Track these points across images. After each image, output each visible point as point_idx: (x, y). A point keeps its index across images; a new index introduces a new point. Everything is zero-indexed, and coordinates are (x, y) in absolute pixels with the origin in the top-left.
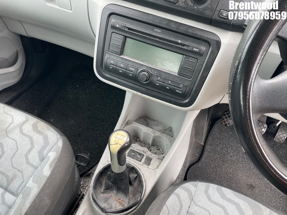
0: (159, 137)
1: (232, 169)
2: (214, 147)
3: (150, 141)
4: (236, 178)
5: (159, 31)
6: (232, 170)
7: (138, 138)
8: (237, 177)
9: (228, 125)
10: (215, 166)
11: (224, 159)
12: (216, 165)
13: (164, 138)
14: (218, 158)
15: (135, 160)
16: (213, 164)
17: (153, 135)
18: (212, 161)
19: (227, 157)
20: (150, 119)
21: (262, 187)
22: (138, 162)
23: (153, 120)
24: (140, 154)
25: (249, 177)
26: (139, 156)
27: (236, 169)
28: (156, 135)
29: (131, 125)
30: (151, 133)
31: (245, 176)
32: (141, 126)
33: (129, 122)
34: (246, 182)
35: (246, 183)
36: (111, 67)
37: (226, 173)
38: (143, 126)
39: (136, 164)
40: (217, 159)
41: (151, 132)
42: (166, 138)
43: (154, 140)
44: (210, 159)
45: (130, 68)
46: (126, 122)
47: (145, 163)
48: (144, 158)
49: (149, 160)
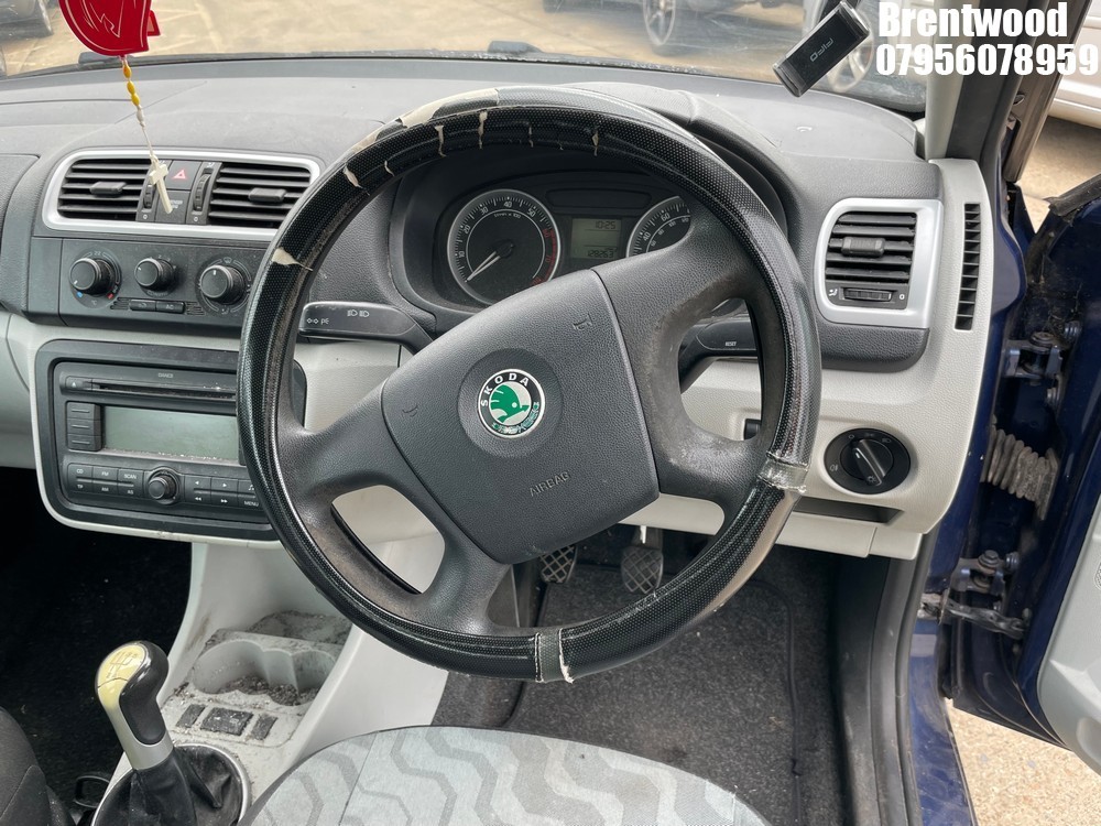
0: (311, 655)
1: (614, 716)
3: (292, 678)
4: (626, 740)
5: (168, 375)
6: (615, 720)
7: (260, 678)
8: (632, 735)
9: (560, 580)
10: (562, 720)
11: (590, 692)
12: (566, 715)
13: (324, 656)
14: (570, 694)
15: (223, 736)
16: (554, 716)
17: (290, 654)
18: (552, 708)
19: (598, 684)
20: (297, 614)
21: (711, 746)
22: (231, 737)
23: (308, 615)
24: (238, 715)
25: (666, 727)
26: (235, 722)
27: (628, 713)
28: (300, 651)
29: (224, 643)
30: (284, 651)
31: (656, 726)
32: (255, 639)
33: (220, 636)
34: (660, 743)
35: (657, 747)
36: (81, 483)
37: (595, 732)
38: (259, 636)
39: (225, 745)
40: (566, 696)
41: (284, 648)
42: (328, 655)
43: (299, 669)
44: (546, 703)
45: (126, 476)
46: (208, 636)
47: (254, 735)
48: (253, 722)
49: (266, 724)
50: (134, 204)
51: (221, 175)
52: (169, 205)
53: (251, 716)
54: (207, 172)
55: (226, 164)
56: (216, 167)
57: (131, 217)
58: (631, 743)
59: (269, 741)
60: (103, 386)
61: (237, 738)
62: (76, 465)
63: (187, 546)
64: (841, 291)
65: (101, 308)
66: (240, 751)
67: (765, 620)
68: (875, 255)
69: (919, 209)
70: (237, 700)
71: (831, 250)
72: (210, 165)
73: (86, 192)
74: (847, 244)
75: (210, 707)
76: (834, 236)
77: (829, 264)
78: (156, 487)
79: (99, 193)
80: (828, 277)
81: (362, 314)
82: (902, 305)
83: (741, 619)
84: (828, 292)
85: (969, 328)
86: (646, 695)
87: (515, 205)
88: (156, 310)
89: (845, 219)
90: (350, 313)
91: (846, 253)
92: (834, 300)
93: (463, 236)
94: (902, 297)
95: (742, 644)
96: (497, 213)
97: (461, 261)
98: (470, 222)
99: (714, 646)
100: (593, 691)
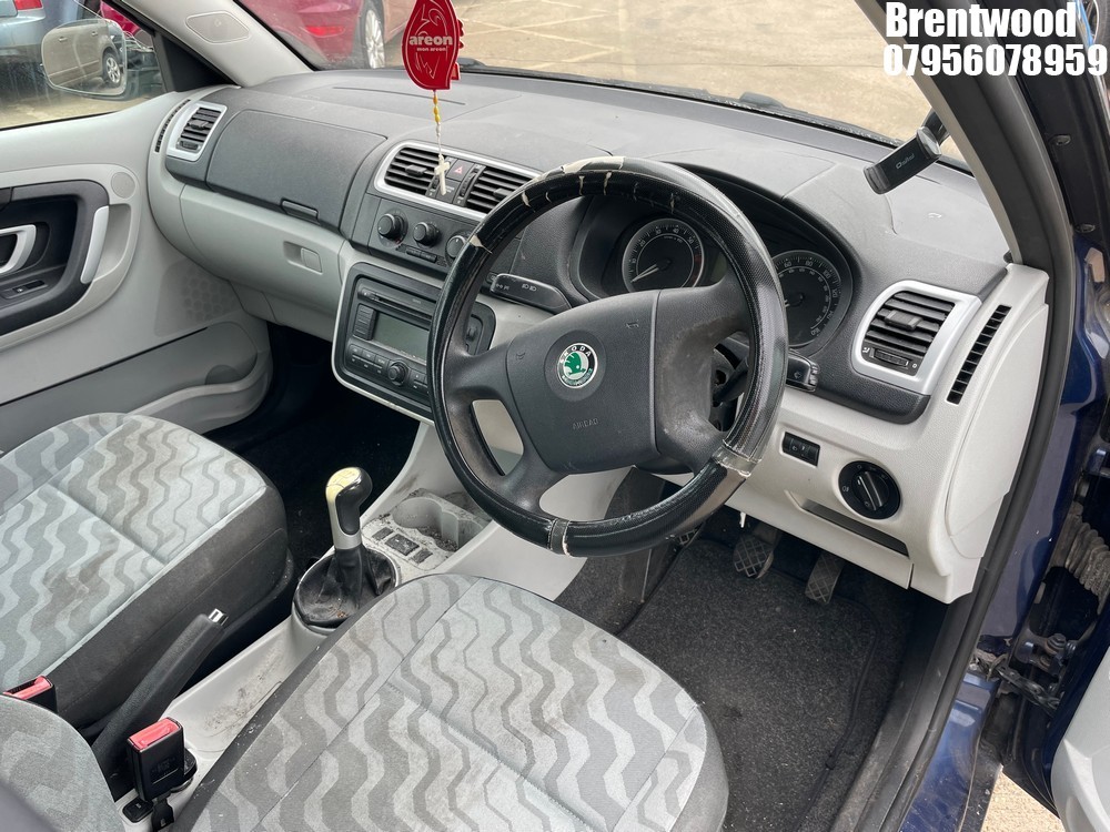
0: (472, 524)
2: (668, 611)
3: (456, 537)
6: (696, 669)
7: (438, 531)
8: (704, 686)
11: (684, 642)
13: (479, 527)
15: (396, 552)
17: (460, 519)
18: (649, 642)
19: (694, 638)
21: (765, 719)
22: (401, 555)
24: (410, 543)
25: (735, 690)
26: (406, 546)
27: (708, 668)
28: (465, 519)
29: (421, 498)
30: (455, 515)
31: (727, 686)
32: (440, 501)
33: (420, 492)
34: (723, 700)
35: (721, 702)
36: (354, 358)
38: (444, 501)
39: (396, 558)
40: (665, 637)
41: (456, 513)
43: (462, 532)
45: (379, 361)
46: (412, 490)
47: (414, 558)
48: (417, 550)
49: (425, 555)
50: (427, 184)
51: (483, 175)
52: (444, 189)
53: (418, 546)
54: (475, 171)
55: (488, 168)
56: (481, 168)
57: (423, 192)
58: (701, 691)
59: (421, 565)
60: (381, 299)
61: (404, 557)
62: (355, 346)
63: (416, 423)
64: (873, 350)
65: (391, 247)
66: (404, 566)
67: (854, 637)
68: (908, 329)
69: (957, 301)
70: (414, 535)
71: (877, 317)
72: (478, 167)
73: (403, 170)
74: (890, 315)
75: (396, 532)
76: (884, 307)
77: (871, 328)
78: (394, 372)
79: (410, 172)
80: (867, 337)
81: (531, 288)
82: (912, 372)
83: (836, 630)
84: (863, 349)
85: (957, 403)
86: (729, 661)
87: (681, 233)
88: (420, 257)
89: (898, 296)
90: (524, 286)
91: (888, 323)
92: (866, 356)
93: (638, 247)
94: (915, 366)
95: (829, 652)
96: (668, 236)
97: (632, 266)
98: (646, 239)
99: (804, 645)
100: (688, 642)
